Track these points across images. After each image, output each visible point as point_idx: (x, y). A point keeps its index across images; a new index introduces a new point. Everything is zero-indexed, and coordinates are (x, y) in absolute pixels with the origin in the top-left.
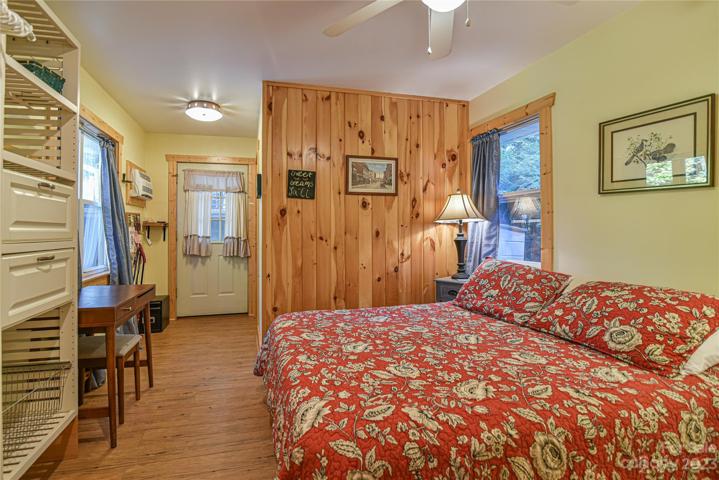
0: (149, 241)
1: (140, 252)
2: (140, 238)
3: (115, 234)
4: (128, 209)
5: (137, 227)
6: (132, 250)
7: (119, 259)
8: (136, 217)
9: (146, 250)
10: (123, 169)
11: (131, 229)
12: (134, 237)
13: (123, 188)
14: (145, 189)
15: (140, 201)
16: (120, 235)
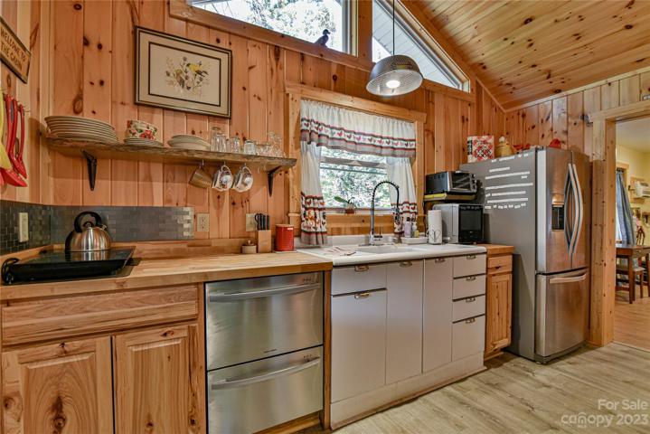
0: (647, 225)
1: (641, 231)
2: (640, 223)
3: (625, 220)
4: (632, 206)
5: (638, 215)
6: (635, 229)
7: (627, 234)
8: (637, 210)
9: (645, 230)
10: (628, 183)
11: (634, 217)
12: (637, 223)
13: (629, 194)
14: (645, 192)
15: (640, 200)
16: (628, 220)
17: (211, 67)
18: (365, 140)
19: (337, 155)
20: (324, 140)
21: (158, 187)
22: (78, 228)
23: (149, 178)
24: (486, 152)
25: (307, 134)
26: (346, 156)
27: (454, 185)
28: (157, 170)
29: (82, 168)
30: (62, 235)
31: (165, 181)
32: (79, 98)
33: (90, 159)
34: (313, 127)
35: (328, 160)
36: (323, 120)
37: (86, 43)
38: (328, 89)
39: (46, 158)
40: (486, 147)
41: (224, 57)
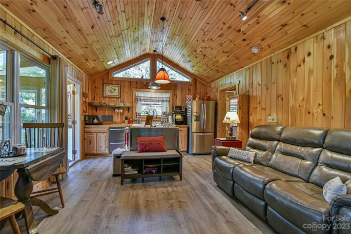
17: (117, 88)
18: (154, 99)
19: (146, 103)
20: (142, 100)
21: (107, 111)
22: (94, 119)
23: (105, 110)
24: (190, 100)
25: (137, 100)
26: (149, 103)
27: (176, 109)
28: (107, 109)
29: (95, 109)
30: (92, 120)
31: (108, 110)
32: (95, 97)
33: (96, 108)
34: (139, 98)
35: (144, 104)
36: (142, 95)
37: (96, 88)
38: (143, 88)
39: (90, 107)
40: (190, 98)
41: (119, 86)
